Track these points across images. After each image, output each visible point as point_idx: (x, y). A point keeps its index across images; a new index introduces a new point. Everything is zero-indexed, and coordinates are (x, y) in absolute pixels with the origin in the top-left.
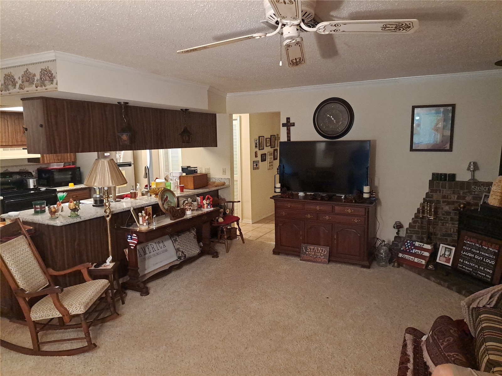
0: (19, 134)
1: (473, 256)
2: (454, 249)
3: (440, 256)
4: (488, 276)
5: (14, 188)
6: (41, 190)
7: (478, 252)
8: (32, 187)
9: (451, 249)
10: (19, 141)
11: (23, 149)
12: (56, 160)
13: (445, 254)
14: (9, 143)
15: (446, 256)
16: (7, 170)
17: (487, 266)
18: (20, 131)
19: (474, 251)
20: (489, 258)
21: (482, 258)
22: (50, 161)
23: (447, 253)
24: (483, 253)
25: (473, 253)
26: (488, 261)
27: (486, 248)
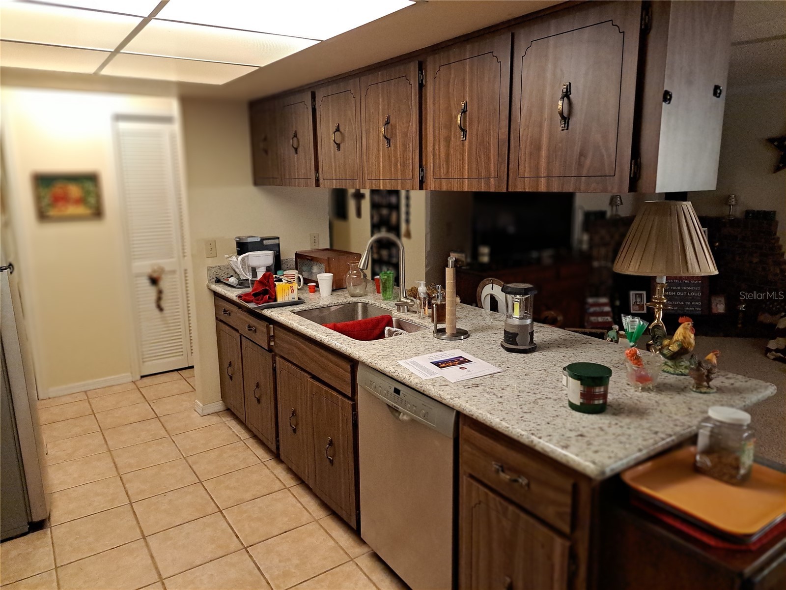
1: (675, 294)
2: (644, 293)
3: (633, 305)
4: (698, 309)
7: (679, 288)
9: (641, 294)
13: (636, 302)
15: (638, 303)
17: (693, 299)
19: (674, 288)
20: (693, 291)
21: (685, 293)
23: (638, 300)
24: (685, 288)
25: (673, 291)
26: (693, 294)
27: (688, 282)
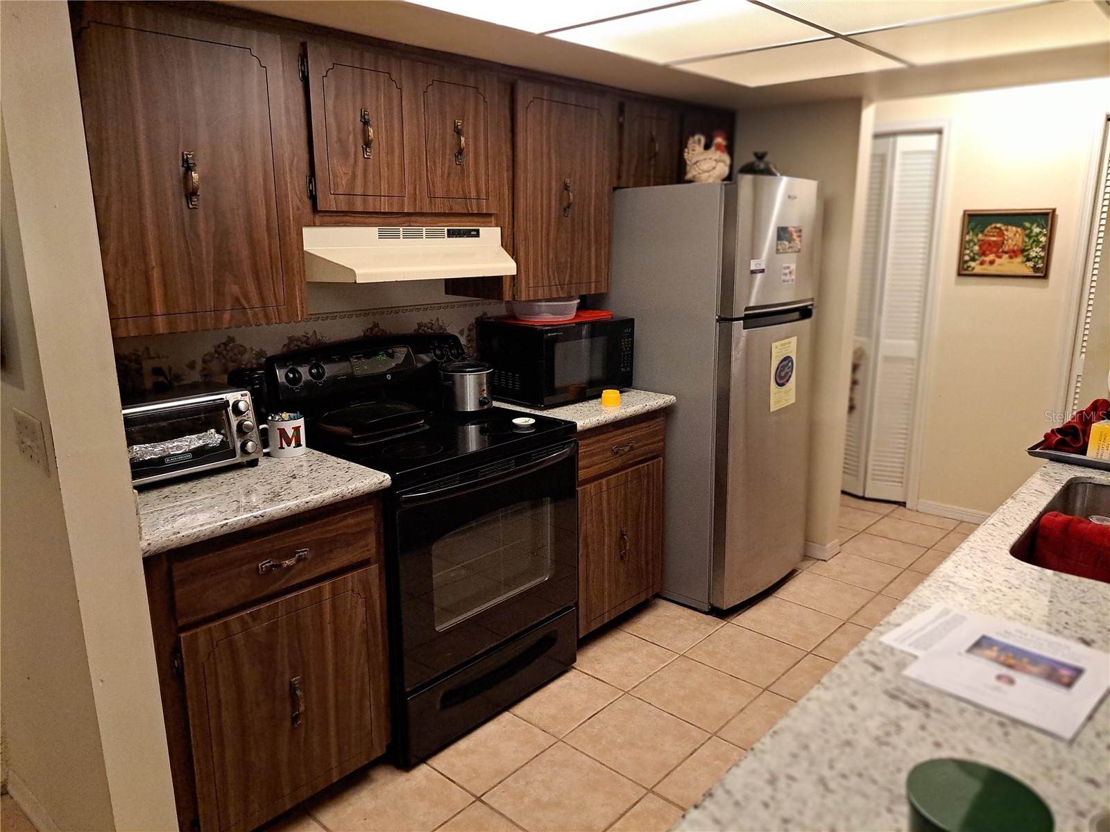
0: (439, 161)
5: (415, 418)
6: (516, 426)
8: (471, 406)
10: (439, 193)
11: (452, 234)
12: (554, 288)
14: (403, 205)
16: (376, 325)
18: (444, 145)
22: (536, 293)
